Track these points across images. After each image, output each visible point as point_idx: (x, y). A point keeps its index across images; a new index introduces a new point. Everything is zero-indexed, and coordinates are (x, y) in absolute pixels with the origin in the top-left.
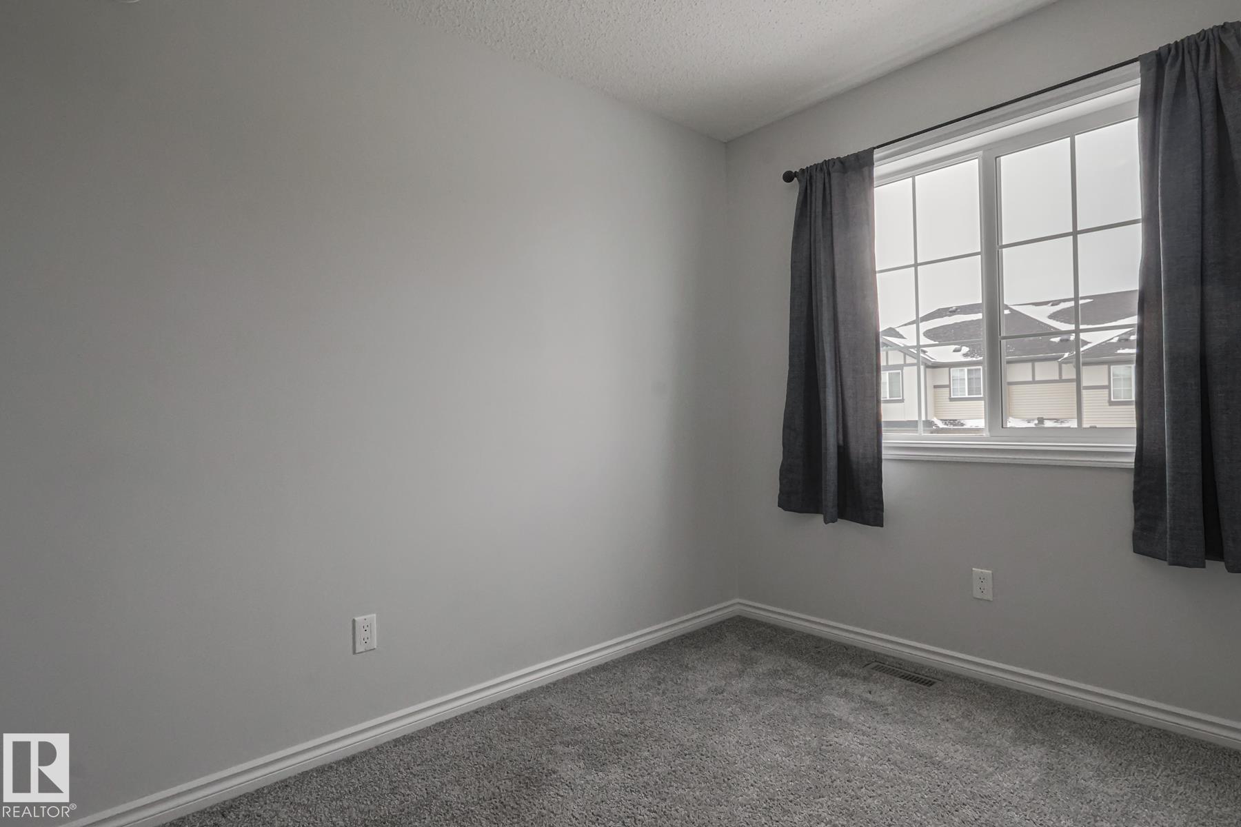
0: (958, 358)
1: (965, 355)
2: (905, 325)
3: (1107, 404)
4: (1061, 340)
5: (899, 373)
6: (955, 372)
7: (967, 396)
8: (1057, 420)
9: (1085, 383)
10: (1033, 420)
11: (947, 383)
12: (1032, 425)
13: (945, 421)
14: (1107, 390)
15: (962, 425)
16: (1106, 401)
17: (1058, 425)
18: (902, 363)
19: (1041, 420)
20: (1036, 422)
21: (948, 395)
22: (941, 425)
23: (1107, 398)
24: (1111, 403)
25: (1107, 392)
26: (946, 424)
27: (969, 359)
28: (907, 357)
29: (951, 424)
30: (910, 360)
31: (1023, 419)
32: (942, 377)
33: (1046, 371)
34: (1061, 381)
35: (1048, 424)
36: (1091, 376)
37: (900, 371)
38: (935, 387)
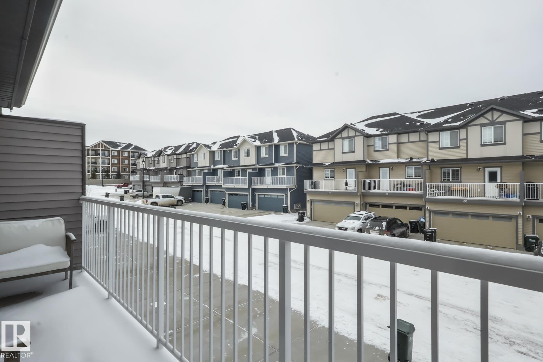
0: (378, 133)
1: (381, 132)
2: (358, 123)
3: (438, 149)
4: (420, 124)
5: (353, 140)
6: (377, 139)
7: (381, 149)
8: (418, 158)
9: (430, 140)
10: (408, 159)
11: (373, 144)
12: (408, 161)
13: (372, 161)
14: (439, 143)
15: (379, 162)
16: (438, 148)
17: (418, 160)
18: (354, 135)
19: (411, 159)
20: (410, 159)
21: (373, 149)
22: (370, 162)
23: (438, 147)
24: (440, 149)
25: (438, 144)
26: (372, 162)
27: (383, 133)
28: (356, 132)
29: (374, 162)
30: (357, 134)
31: (404, 159)
32: (371, 141)
33: (414, 137)
34: (420, 141)
35: (414, 160)
36: (433, 137)
37: (353, 139)
38: (368, 146)
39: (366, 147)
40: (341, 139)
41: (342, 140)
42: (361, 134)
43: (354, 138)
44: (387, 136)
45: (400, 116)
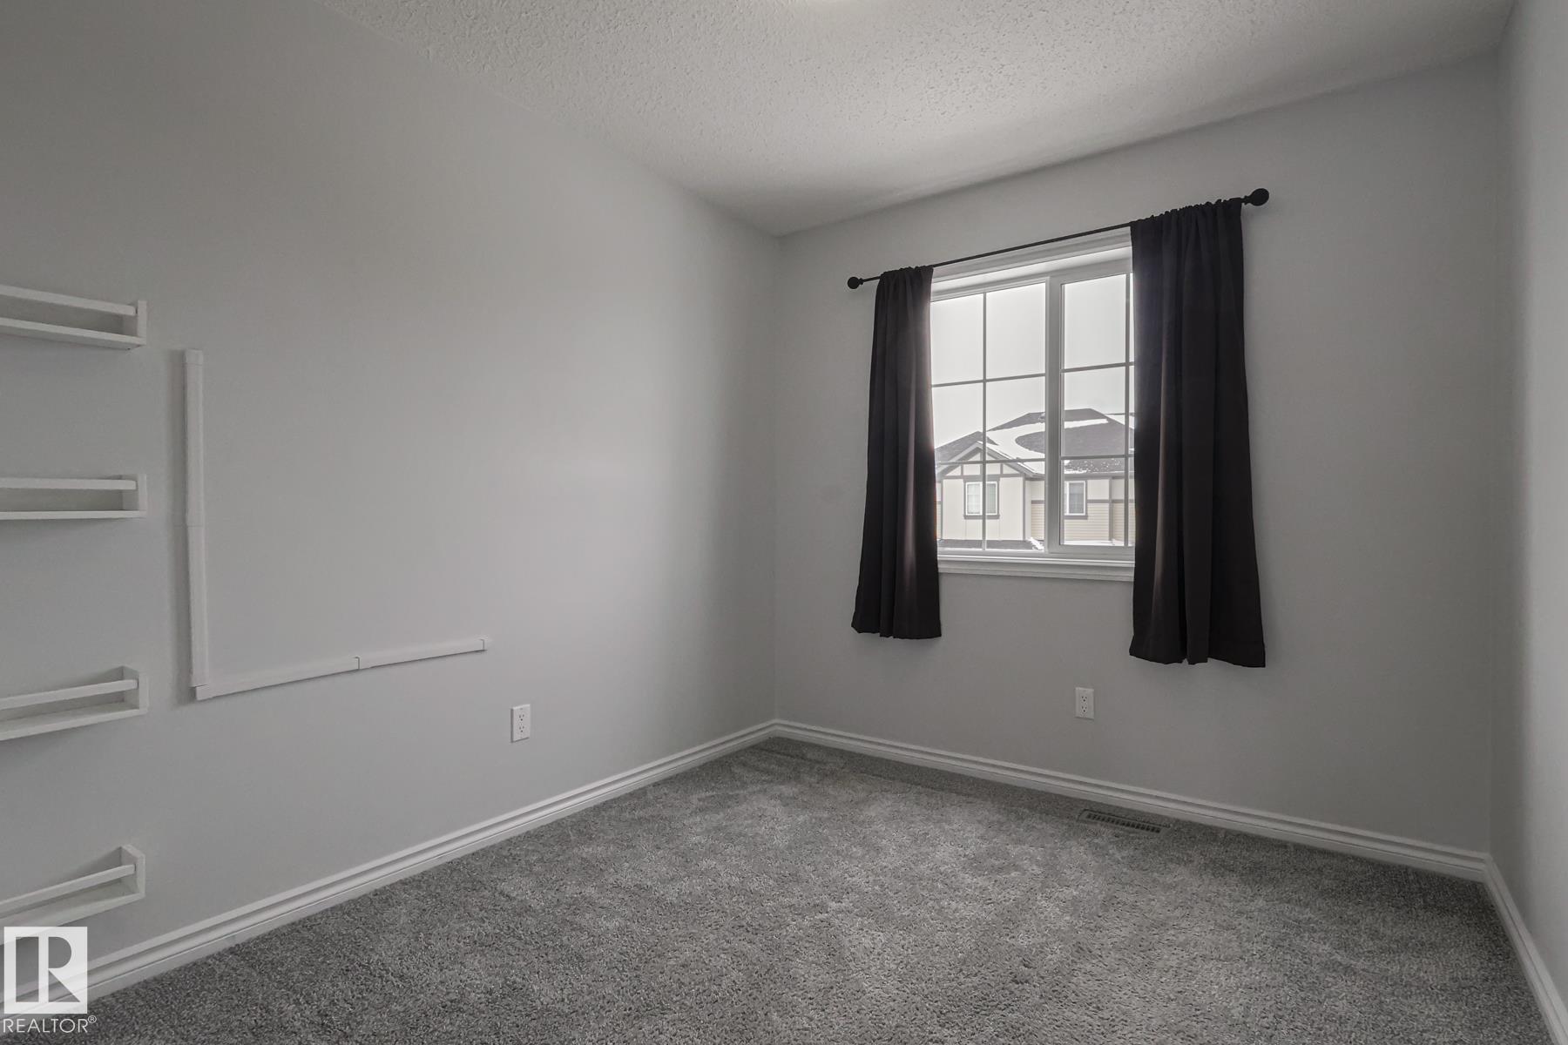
39: (1028, 505)
40: (962, 480)
41: (965, 482)
42: (1017, 472)
43: (998, 481)
44: (1084, 482)
45: (1104, 421)
